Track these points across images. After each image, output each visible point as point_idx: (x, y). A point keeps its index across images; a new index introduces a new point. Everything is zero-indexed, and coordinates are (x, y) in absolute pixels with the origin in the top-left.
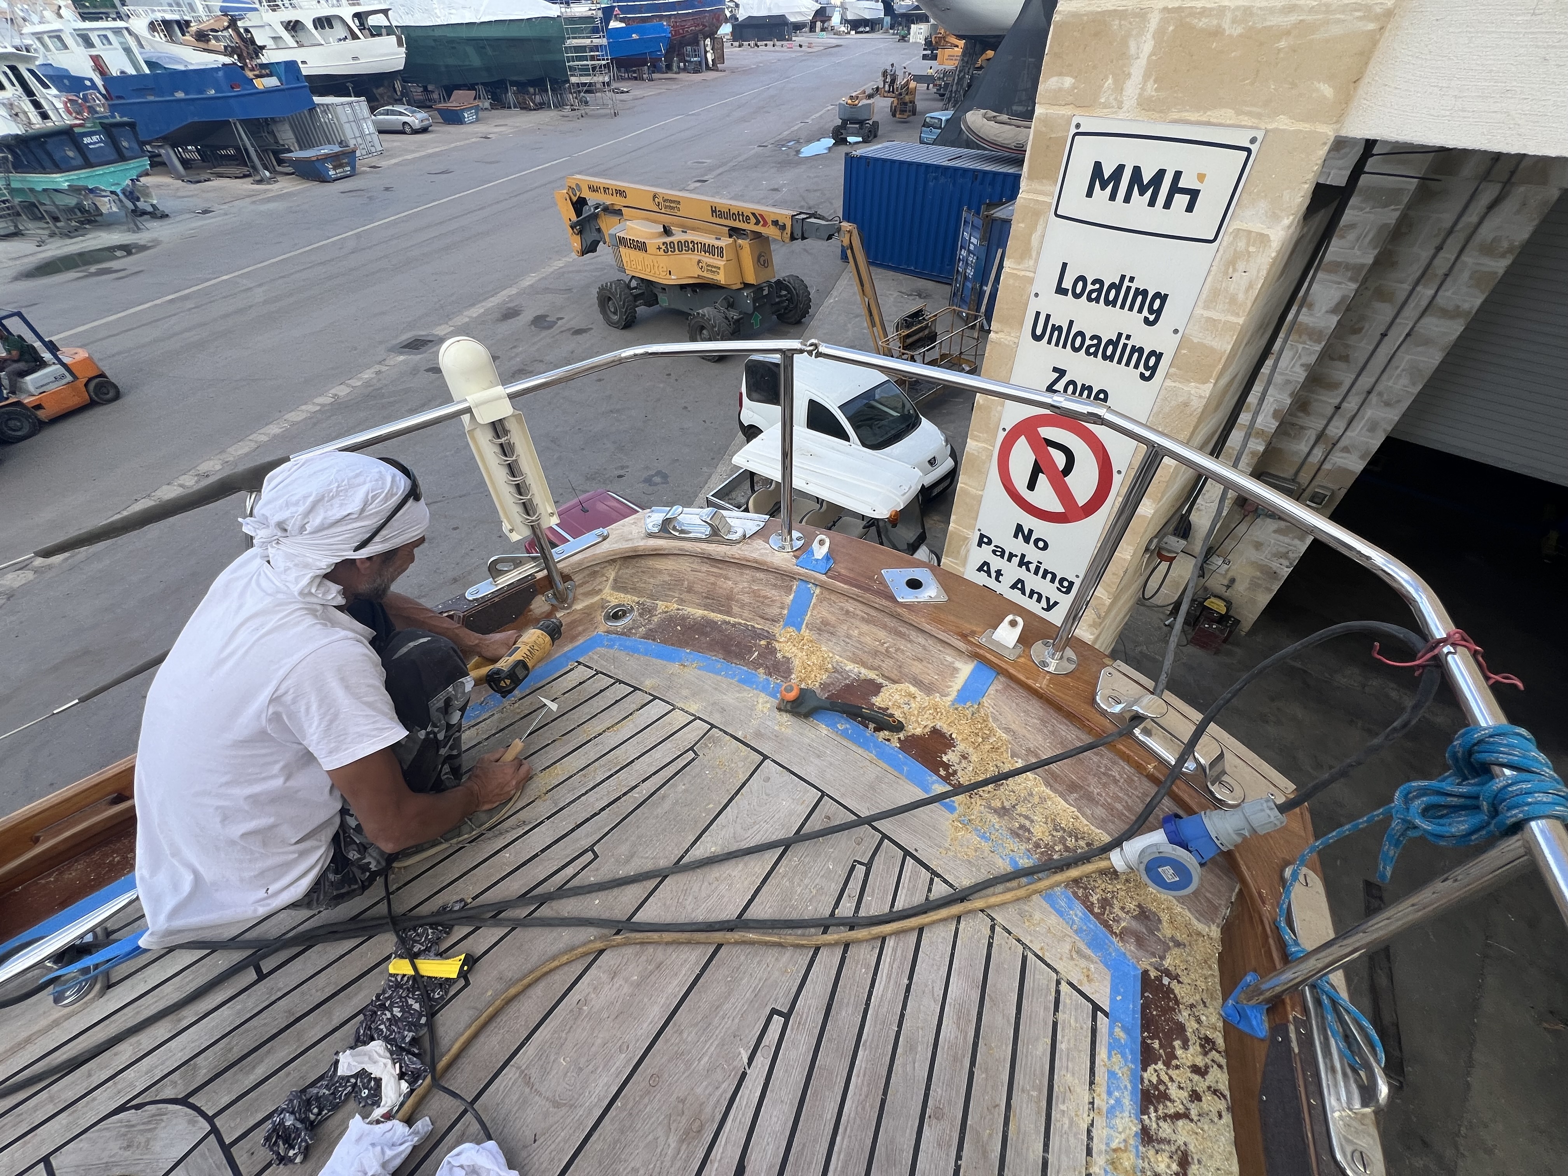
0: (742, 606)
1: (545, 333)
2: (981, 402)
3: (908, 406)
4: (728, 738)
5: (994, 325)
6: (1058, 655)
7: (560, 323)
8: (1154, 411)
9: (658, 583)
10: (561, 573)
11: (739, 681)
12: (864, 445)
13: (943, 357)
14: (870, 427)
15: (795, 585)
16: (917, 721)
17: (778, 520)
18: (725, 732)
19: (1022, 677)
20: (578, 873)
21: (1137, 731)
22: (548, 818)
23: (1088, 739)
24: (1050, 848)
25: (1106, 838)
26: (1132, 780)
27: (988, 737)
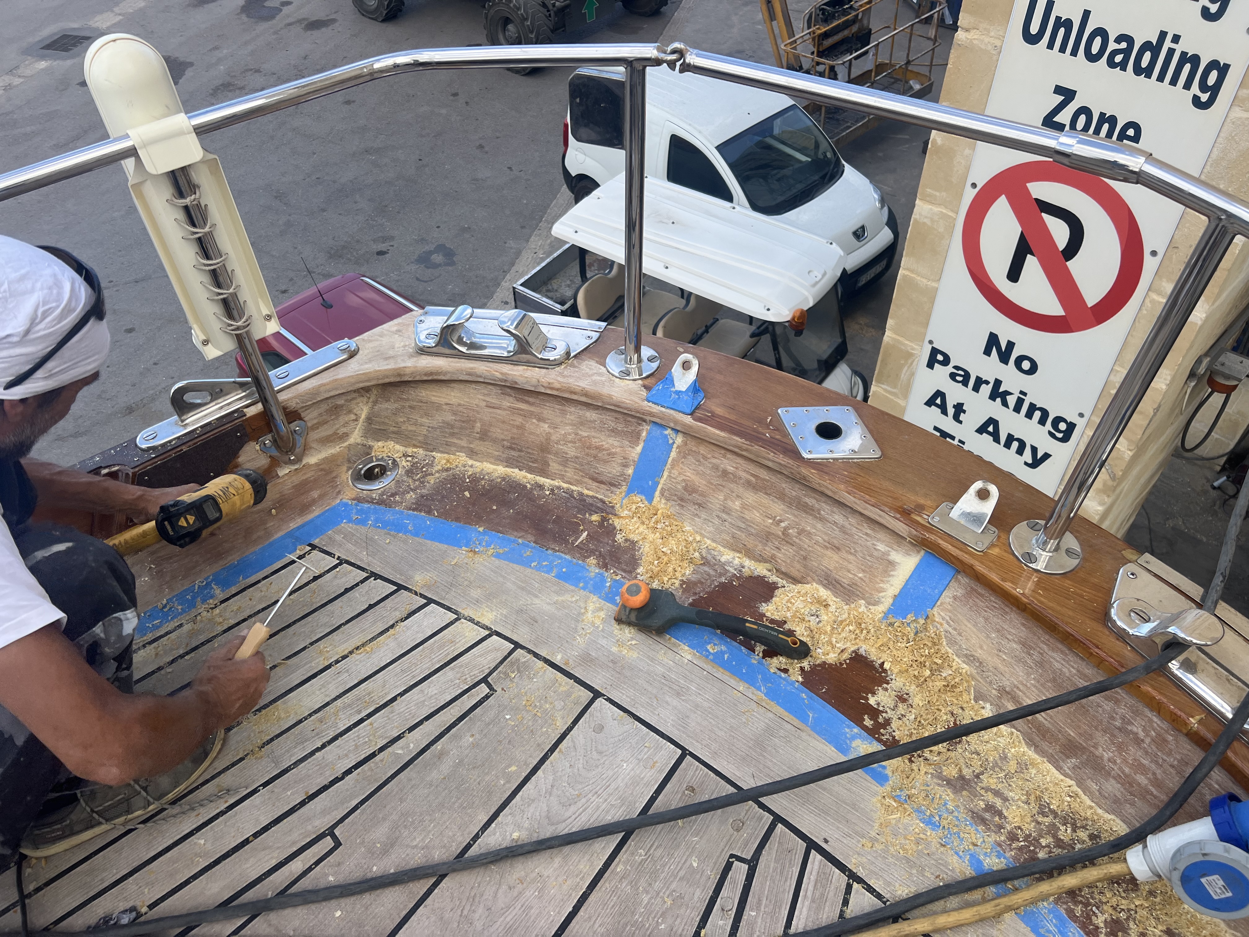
0: (565, 461)
1: (263, 26)
2: (939, 141)
3: (824, 145)
4: (540, 664)
5: (964, 19)
6: (1052, 544)
7: (286, 10)
8: (1214, 155)
9: (435, 424)
10: (284, 409)
11: (558, 576)
12: (755, 207)
13: (880, 68)
14: (765, 178)
15: (645, 431)
16: (830, 643)
17: (619, 330)
18: (536, 655)
19: (994, 577)
20: (310, 869)
21: (1174, 666)
22: (265, 785)
23: (1095, 676)
24: (1032, 841)
25: (1121, 829)
26: (1165, 741)
27: (940, 668)
